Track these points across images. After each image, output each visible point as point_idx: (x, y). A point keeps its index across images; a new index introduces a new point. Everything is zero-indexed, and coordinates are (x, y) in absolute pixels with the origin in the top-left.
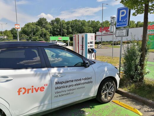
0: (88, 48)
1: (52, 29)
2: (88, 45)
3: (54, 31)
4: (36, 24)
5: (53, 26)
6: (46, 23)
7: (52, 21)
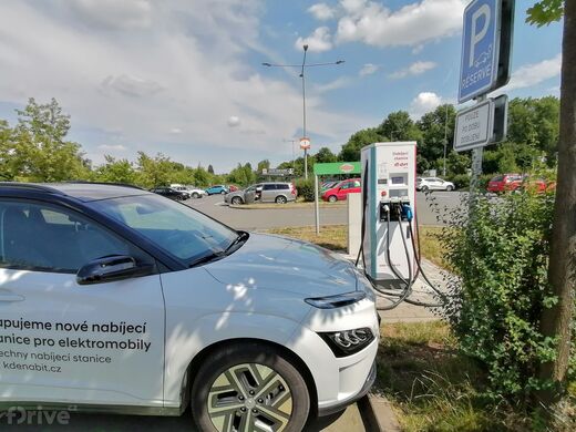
0: (379, 199)
1: (423, 139)
2: (380, 188)
3: (432, 145)
4: (378, 133)
5: (426, 132)
6: (406, 125)
7: (426, 118)
